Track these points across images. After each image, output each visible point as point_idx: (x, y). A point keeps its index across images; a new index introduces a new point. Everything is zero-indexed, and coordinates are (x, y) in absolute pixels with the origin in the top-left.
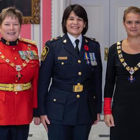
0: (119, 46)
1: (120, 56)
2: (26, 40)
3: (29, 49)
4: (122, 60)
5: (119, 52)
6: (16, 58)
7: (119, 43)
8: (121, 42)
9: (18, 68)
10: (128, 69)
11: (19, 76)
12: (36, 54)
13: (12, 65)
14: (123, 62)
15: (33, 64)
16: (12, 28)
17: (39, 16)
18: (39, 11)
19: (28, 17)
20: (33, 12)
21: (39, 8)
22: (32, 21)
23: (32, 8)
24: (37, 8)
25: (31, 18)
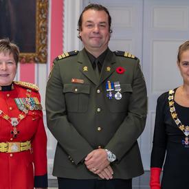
0: (171, 95)
1: (172, 110)
2: (24, 84)
3: (29, 95)
4: (174, 116)
5: (171, 104)
6: (11, 108)
7: (171, 92)
8: (175, 90)
9: (14, 121)
10: (182, 128)
11: (15, 132)
12: (38, 103)
13: (6, 117)
14: (176, 119)
15: (34, 116)
16: (4, 68)
17: (45, 53)
18: (46, 45)
19: (30, 54)
20: (37, 47)
21: (47, 41)
22: (36, 59)
23: (37, 41)
24: (44, 42)
25: (34, 55)
